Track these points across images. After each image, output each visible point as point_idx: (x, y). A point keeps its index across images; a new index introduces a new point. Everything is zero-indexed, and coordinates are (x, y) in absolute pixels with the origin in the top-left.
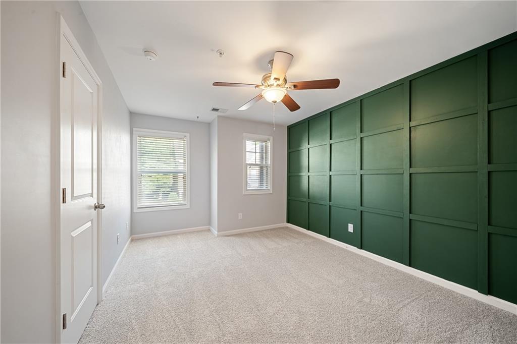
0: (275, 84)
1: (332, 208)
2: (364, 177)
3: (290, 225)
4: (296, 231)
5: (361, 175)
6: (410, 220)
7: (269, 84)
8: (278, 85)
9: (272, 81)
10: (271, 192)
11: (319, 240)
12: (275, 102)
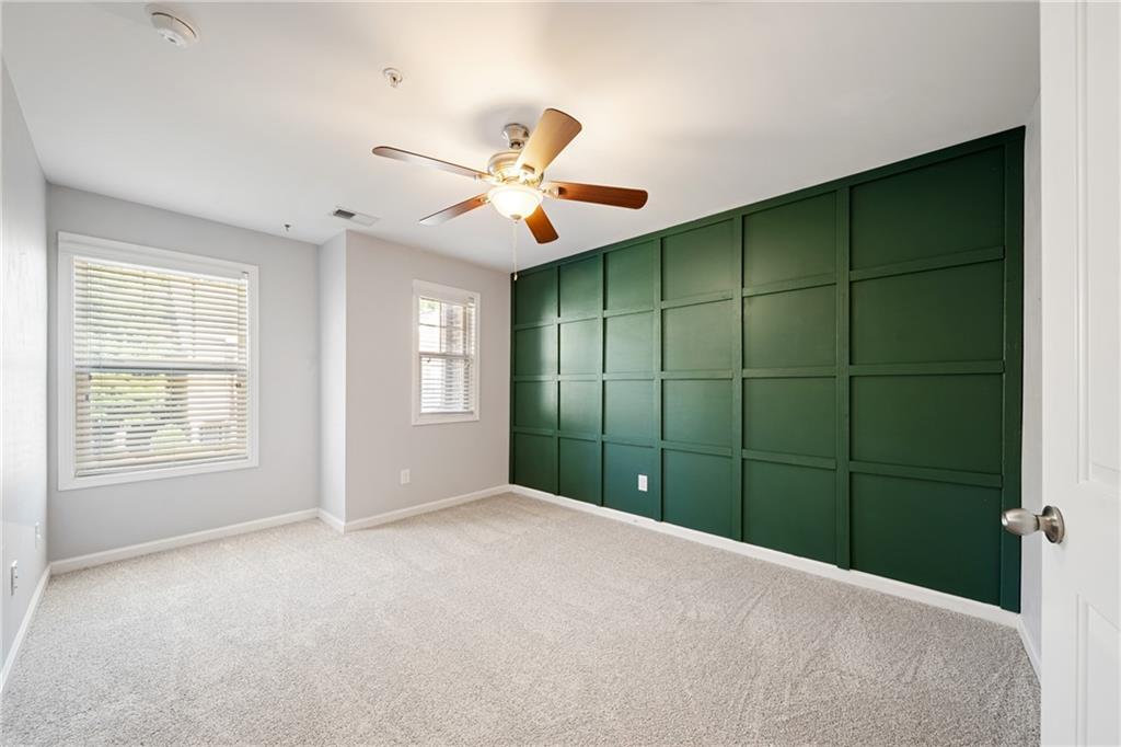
0: (522, 179)
1: (607, 446)
2: (668, 385)
3: (518, 489)
4: (530, 499)
5: (662, 381)
6: (743, 460)
7: (506, 175)
8: (527, 182)
9: (514, 170)
10: (478, 418)
12: (519, 218)
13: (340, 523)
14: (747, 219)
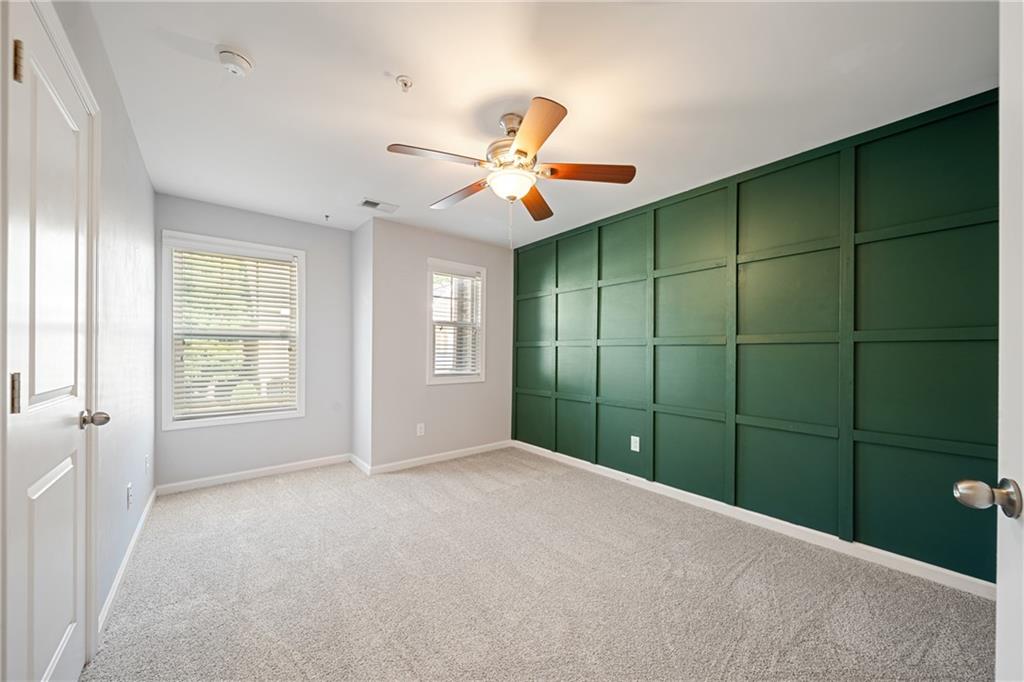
0: (516, 163)
1: (601, 407)
2: (661, 351)
3: (518, 444)
4: (530, 454)
5: (655, 346)
6: (737, 425)
7: (503, 160)
8: (521, 166)
9: (510, 155)
10: (483, 380)
11: (578, 469)
12: (514, 198)
13: (367, 467)
14: (742, 187)
